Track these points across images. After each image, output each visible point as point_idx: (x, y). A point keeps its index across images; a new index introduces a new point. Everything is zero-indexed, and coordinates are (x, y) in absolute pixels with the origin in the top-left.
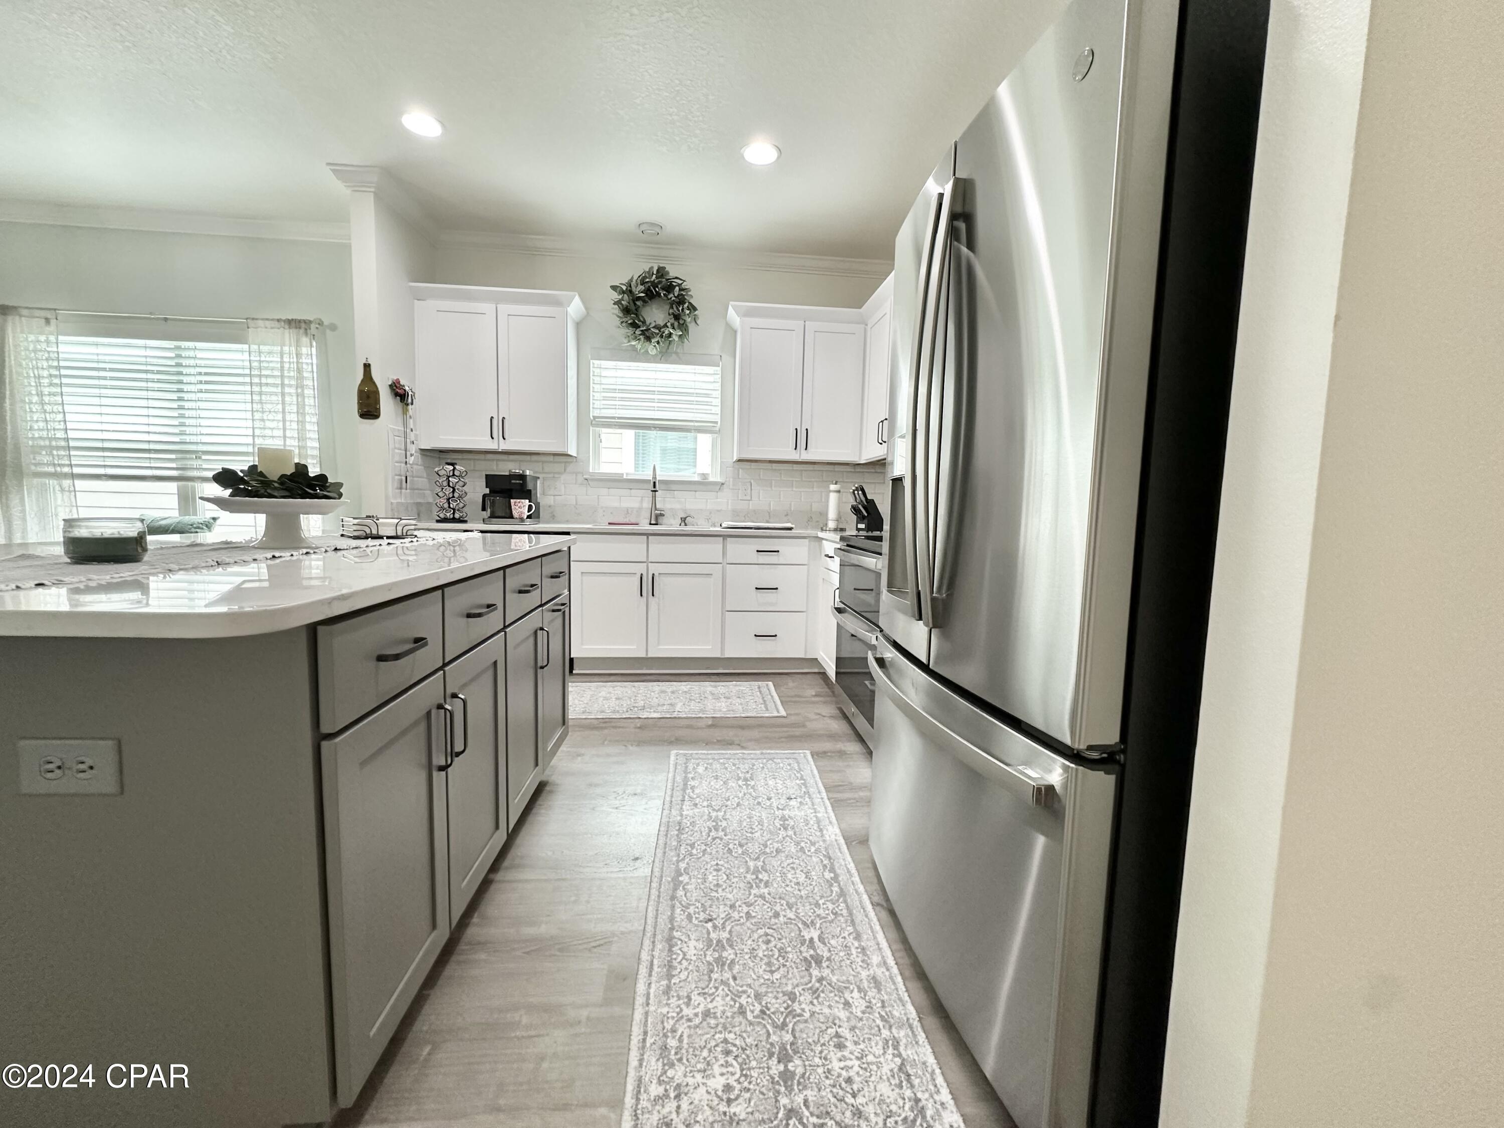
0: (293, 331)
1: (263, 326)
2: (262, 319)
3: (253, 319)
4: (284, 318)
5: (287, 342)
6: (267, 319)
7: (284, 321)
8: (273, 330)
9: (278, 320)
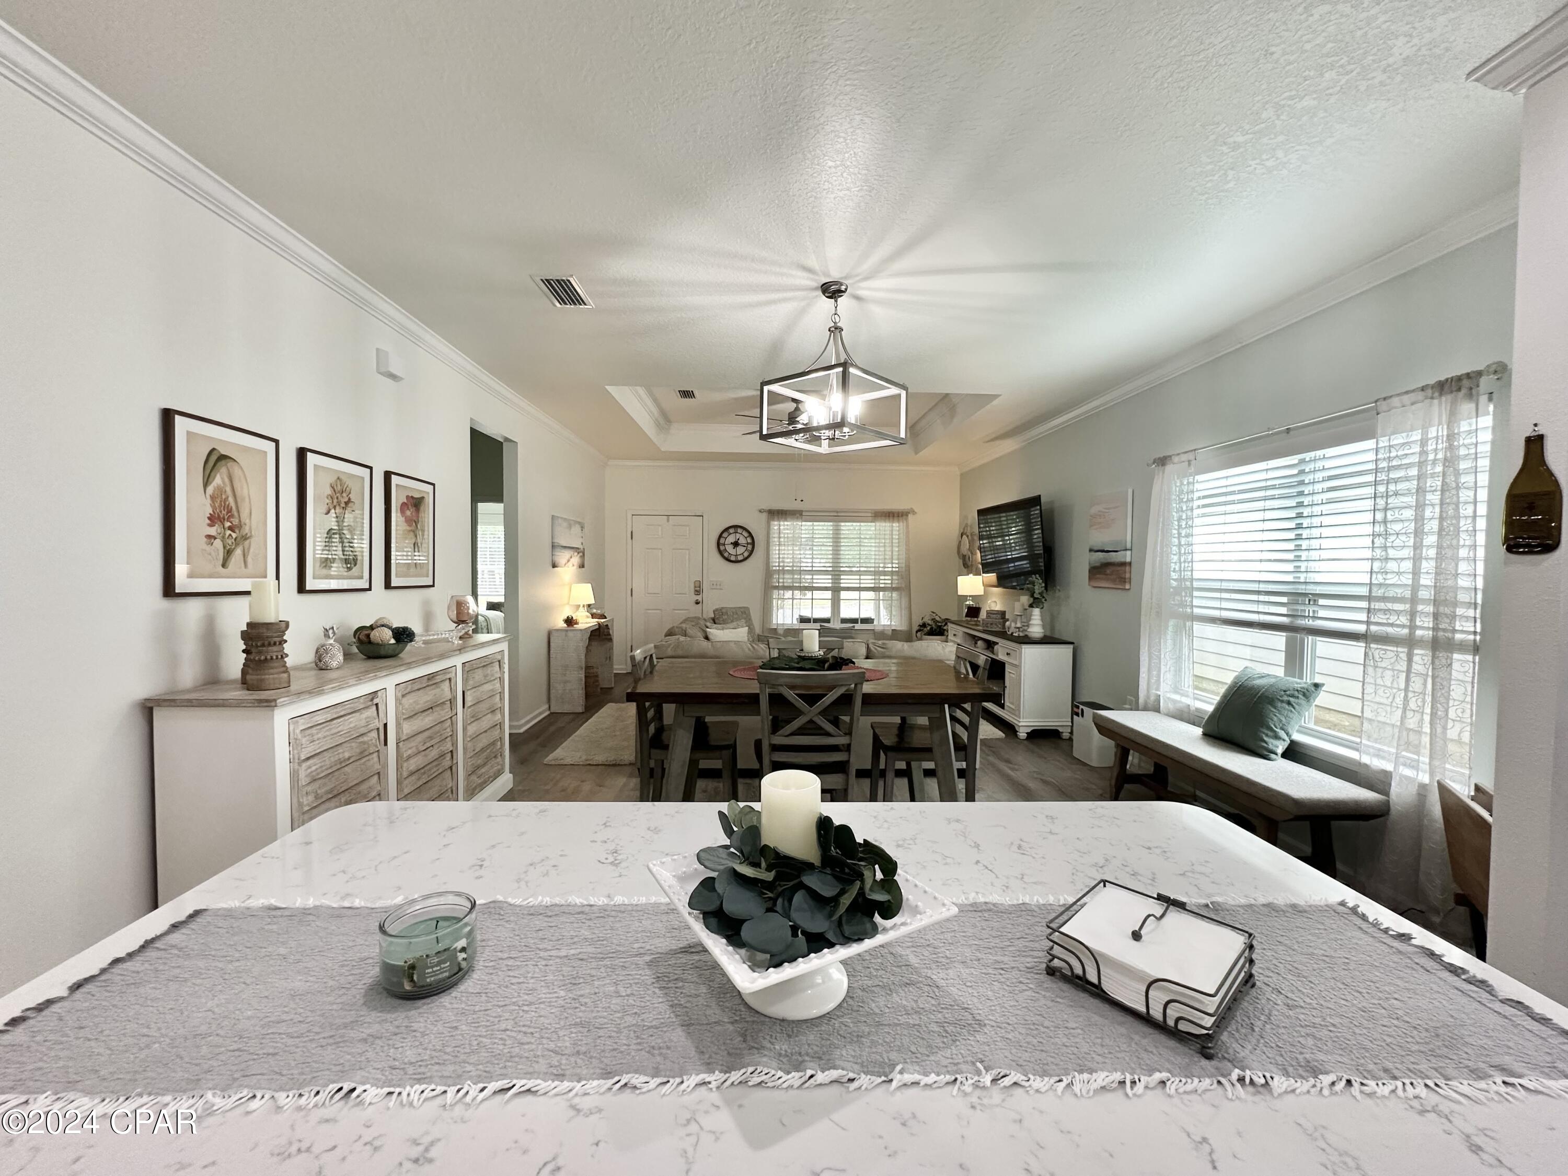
0: (1446, 399)
1: (1399, 405)
2: (1398, 395)
3: (1385, 399)
4: (1432, 381)
5: (1436, 421)
6: (1407, 393)
7: (1433, 387)
8: (1413, 407)
9: (1423, 389)
